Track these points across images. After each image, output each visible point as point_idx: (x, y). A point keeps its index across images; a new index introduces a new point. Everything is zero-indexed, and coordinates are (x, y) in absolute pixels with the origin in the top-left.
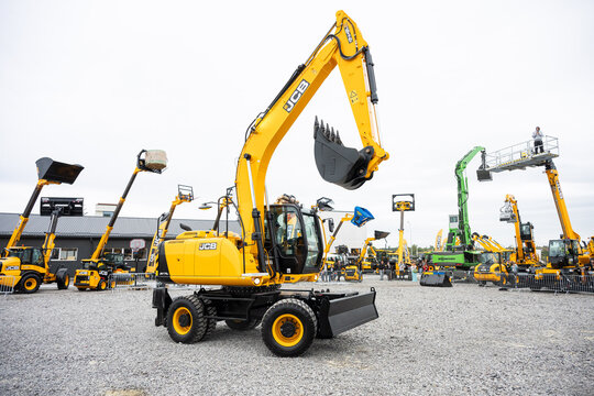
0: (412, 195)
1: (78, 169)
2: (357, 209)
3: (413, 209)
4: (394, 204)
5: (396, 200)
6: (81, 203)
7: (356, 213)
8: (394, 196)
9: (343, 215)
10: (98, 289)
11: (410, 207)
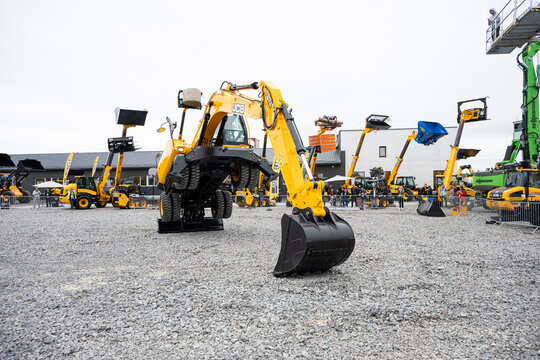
0: (483, 100)
1: (144, 114)
2: (421, 124)
3: (483, 118)
4: (460, 113)
5: (463, 108)
6: (131, 141)
7: (419, 128)
8: (460, 104)
9: (410, 133)
10: (127, 207)
11: (480, 116)
